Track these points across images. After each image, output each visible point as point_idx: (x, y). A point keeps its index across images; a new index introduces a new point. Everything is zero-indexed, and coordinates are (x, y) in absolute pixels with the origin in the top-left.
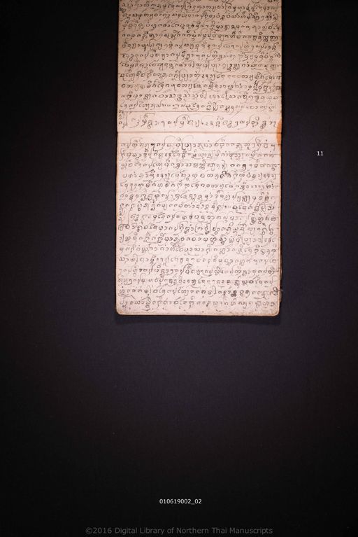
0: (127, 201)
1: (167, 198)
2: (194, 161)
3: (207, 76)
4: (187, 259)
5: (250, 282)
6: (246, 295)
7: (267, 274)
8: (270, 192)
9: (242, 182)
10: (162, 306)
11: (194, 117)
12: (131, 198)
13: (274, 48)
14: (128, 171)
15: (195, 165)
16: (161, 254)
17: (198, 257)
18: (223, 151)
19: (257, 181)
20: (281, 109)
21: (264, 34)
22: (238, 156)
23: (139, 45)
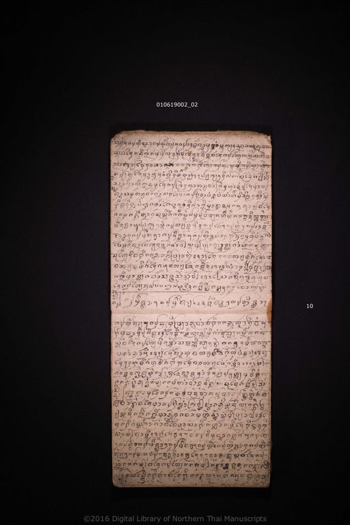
0: (122, 378)
1: (160, 375)
2: (186, 339)
3: (198, 256)
4: (181, 434)
5: (241, 456)
6: (238, 468)
7: (258, 448)
8: (260, 369)
9: (234, 359)
10: (157, 478)
11: (186, 297)
12: (125, 376)
13: (264, 227)
14: (122, 349)
15: (188, 343)
16: (155, 429)
17: (191, 432)
18: (214, 329)
19: (248, 359)
20: (271, 288)
21: (254, 214)
22: (230, 334)
23: (131, 225)
